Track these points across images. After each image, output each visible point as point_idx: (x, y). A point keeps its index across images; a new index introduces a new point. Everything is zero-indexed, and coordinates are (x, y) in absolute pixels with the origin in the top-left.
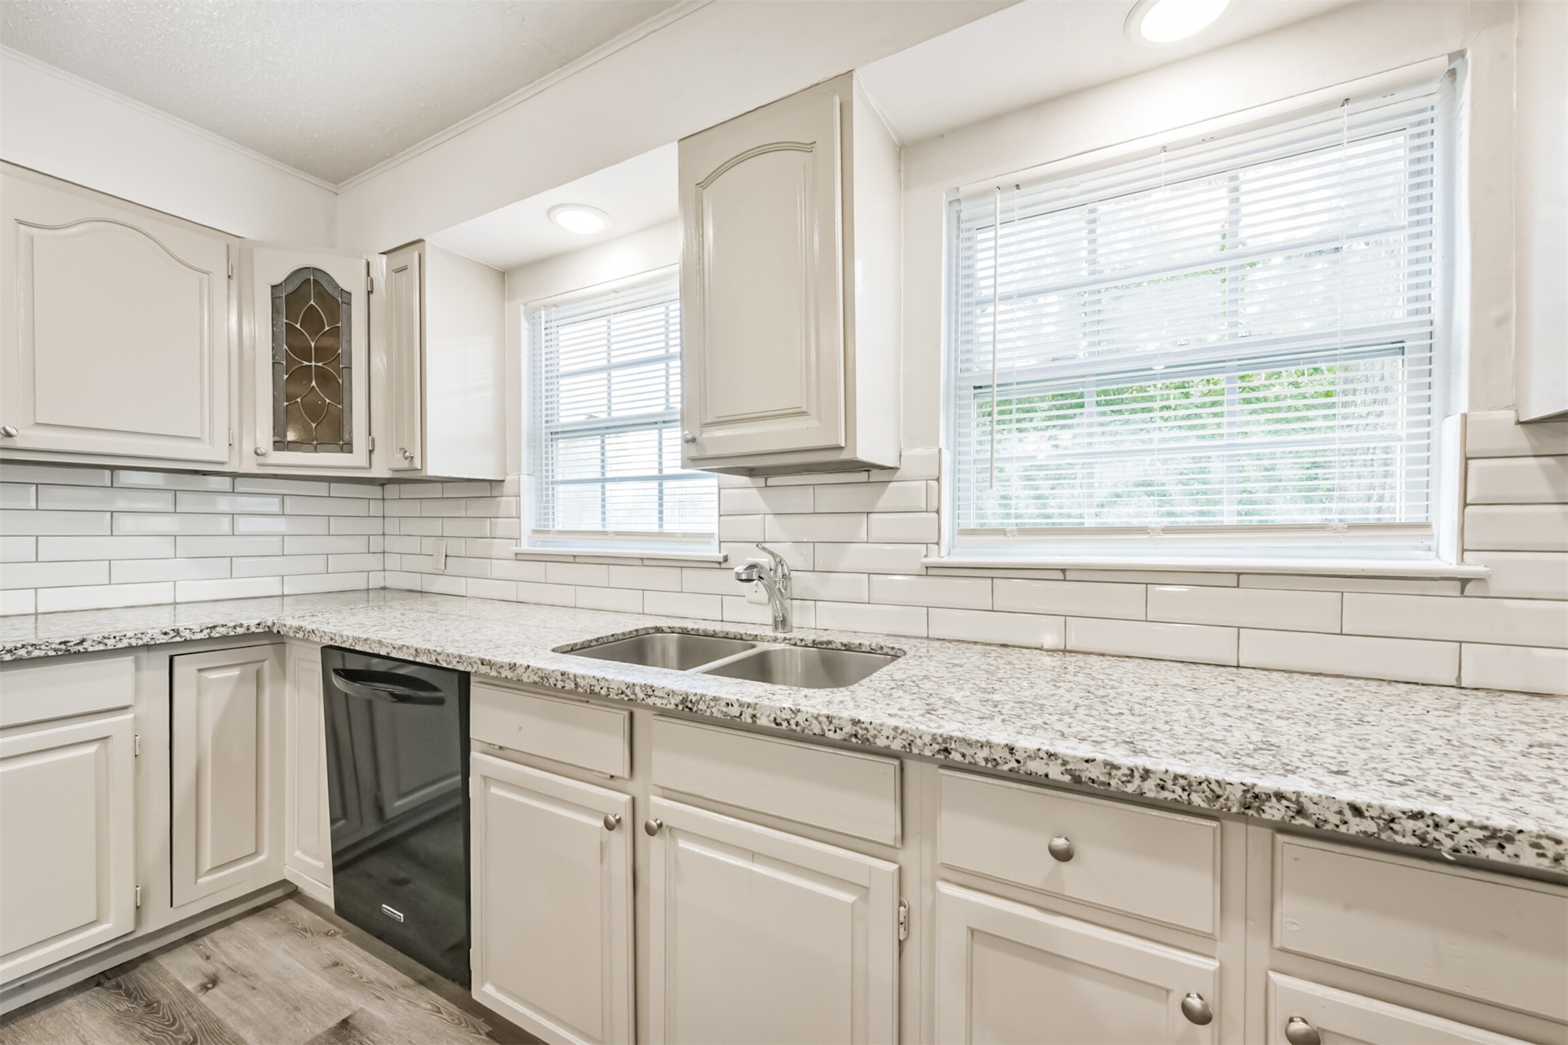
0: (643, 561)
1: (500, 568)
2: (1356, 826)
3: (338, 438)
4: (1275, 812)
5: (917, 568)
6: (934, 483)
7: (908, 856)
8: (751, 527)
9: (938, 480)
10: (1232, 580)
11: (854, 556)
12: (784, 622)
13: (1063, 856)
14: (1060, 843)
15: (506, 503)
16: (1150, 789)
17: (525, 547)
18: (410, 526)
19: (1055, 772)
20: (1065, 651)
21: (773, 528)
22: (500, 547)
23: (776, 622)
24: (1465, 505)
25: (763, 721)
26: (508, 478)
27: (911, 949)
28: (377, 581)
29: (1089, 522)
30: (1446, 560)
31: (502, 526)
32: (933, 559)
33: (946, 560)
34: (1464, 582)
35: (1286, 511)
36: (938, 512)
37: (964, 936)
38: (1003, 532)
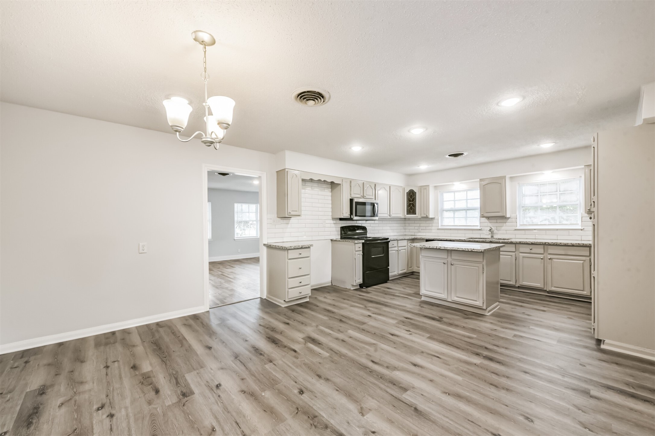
0: (465, 229)
1: (433, 231)
2: (552, 244)
3: (414, 213)
4: (547, 244)
5: (514, 229)
6: (516, 219)
7: (516, 253)
8: (486, 224)
9: (517, 218)
10: (556, 230)
11: (503, 228)
12: (493, 237)
13: (531, 249)
14: (531, 248)
15: (435, 221)
16: (538, 243)
17: (440, 227)
18: (411, 225)
19: (530, 243)
20: (535, 239)
21: (490, 224)
22: (433, 228)
23: (491, 237)
24: (582, 222)
25: (500, 242)
26: (436, 217)
27: (517, 260)
28: (404, 234)
29: (539, 224)
30: (580, 228)
31: (434, 225)
32: (516, 228)
33: (518, 228)
34: (582, 230)
35: (564, 222)
36: (517, 222)
37: (522, 257)
38: (526, 225)
